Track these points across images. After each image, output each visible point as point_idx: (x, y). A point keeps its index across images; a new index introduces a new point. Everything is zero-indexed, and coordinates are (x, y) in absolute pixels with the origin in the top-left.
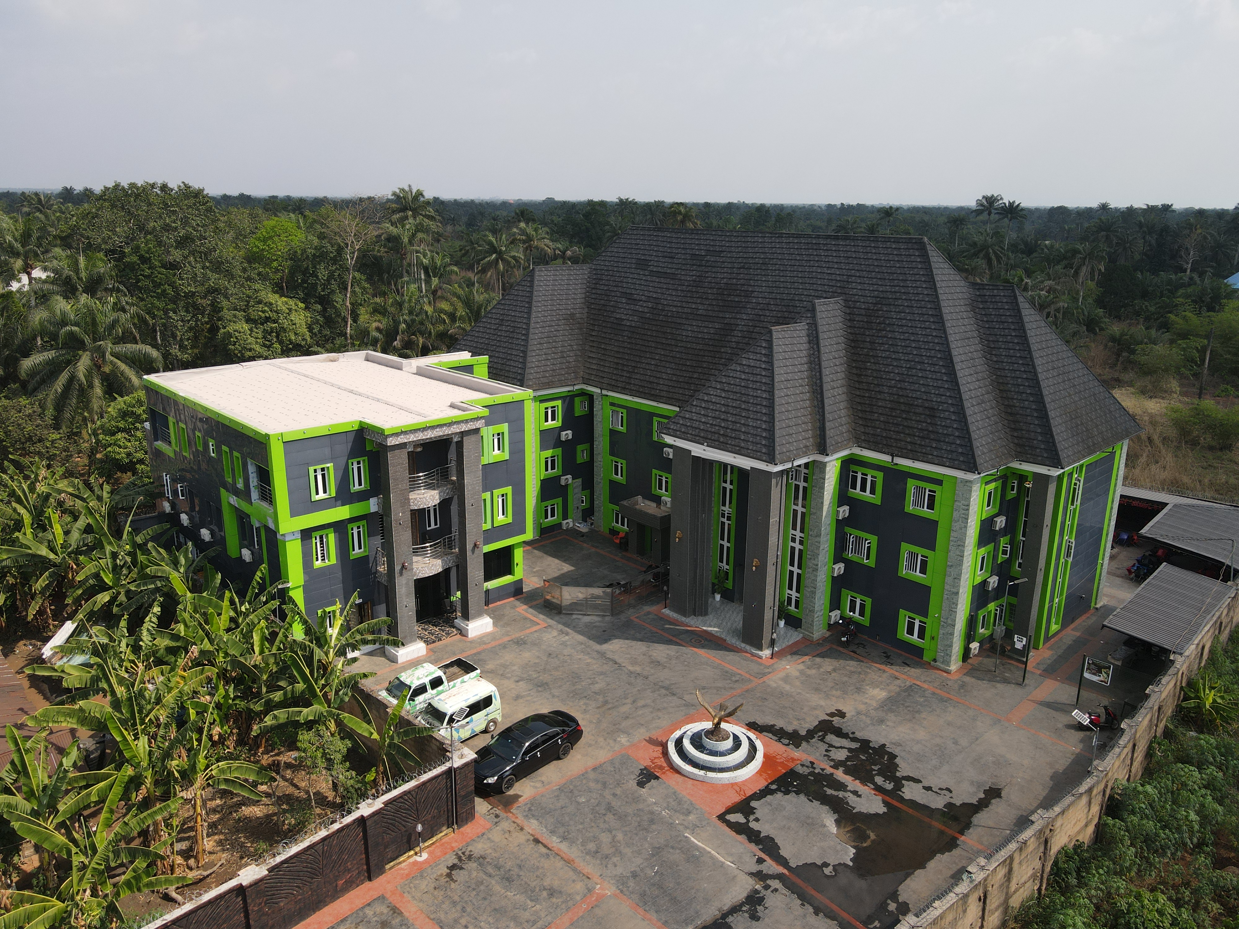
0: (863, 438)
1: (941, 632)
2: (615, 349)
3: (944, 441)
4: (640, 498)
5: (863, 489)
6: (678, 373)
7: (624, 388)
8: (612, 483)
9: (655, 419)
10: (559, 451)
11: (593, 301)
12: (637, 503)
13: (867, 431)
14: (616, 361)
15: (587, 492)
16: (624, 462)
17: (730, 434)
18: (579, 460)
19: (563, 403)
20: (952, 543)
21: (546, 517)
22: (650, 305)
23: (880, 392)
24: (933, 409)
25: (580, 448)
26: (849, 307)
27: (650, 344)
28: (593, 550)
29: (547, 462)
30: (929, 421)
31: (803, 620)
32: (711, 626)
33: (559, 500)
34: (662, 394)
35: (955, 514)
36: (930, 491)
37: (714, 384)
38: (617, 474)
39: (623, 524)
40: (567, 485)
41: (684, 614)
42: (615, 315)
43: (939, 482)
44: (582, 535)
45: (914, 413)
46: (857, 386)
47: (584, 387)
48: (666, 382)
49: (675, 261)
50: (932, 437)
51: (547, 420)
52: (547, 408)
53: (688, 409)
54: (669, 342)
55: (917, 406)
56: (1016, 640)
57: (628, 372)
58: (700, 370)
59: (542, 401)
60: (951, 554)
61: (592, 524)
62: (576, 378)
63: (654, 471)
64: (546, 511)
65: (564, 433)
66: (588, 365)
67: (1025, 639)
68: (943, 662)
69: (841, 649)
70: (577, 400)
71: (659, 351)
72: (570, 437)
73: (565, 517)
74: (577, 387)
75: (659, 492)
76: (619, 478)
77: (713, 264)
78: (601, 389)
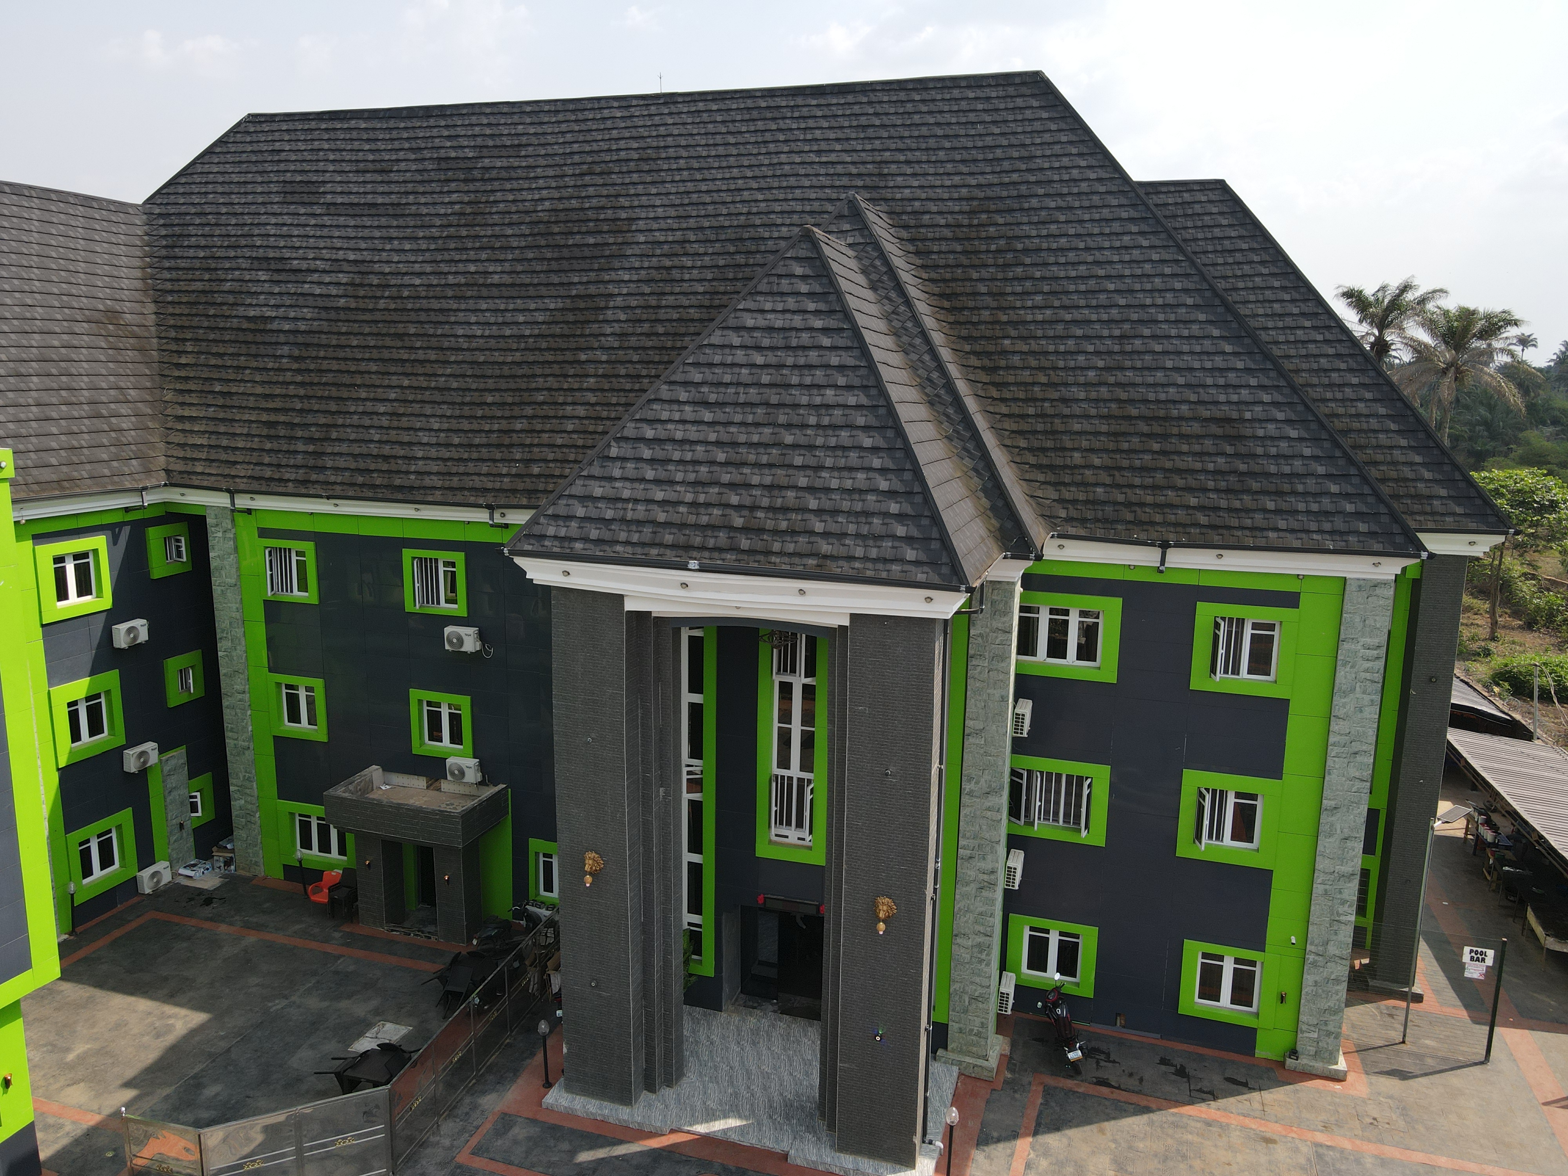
0: (1063, 514)
1: (1309, 979)
2: (259, 390)
3: (1294, 493)
4: (375, 772)
5: (1057, 649)
6: (465, 425)
7: (305, 482)
8: (282, 744)
9: (408, 554)
10: (111, 679)
11: (168, 286)
12: (369, 786)
13: (1067, 496)
14: (265, 417)
15: (205, 779)
16: (318, 684)
17: (770, 524)
18: (175, 697)
19: (114, 541)
20: (1333, 751)
21: (87, 871)
22: (343, 278)
23: (1064, 401)
24: (1229, 420)
25: (173, 665)
26: (906, 227)
27: (363, 366)
28: (252, 938)
29: (74, 717)
30: (1229, 450)
31: (953, 1027)
32: (711, 1116)
33: (125, 817)
34: (428, 481)
35: (1341, 674)
36: (1255, 626)
37: (665, 391)
38: (294, 717)
39: (325, 847)
40: (143, 773)
41: (625, 1097)
42: (241, 311)
43: (1290, 600)
44: (206, 898)
45: (1181, 436)
46: (995, 394)
47: (175, 496)
48: (433, 452)
49: (394, 177)
50: (1255, 486)
51: (62, 594)
52: (59, 560)
53: (596, 470)
54: (421, 355)
55: (1181, 418)
56: (1466, 958)
57: (311, 440)
58: (529, 411)
59: (39, 538)
60: (1332, 778)
61: (228, 863)
62: (148, 472)
63: (416, 694)
64: (85, 855)
65: (123, 627)
66: (179, 438)
67: (1490, 953)
68: (1316, 1055)
69: (1069, 1083)
70: (155, 536)
71: (394, 380)
72: (143, 636)
73: (146, 858)
74: (150, 498)
75: (431, 748)
76: (303, 728)
77: (504, 174)
78: (232, 493)
